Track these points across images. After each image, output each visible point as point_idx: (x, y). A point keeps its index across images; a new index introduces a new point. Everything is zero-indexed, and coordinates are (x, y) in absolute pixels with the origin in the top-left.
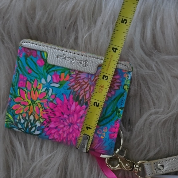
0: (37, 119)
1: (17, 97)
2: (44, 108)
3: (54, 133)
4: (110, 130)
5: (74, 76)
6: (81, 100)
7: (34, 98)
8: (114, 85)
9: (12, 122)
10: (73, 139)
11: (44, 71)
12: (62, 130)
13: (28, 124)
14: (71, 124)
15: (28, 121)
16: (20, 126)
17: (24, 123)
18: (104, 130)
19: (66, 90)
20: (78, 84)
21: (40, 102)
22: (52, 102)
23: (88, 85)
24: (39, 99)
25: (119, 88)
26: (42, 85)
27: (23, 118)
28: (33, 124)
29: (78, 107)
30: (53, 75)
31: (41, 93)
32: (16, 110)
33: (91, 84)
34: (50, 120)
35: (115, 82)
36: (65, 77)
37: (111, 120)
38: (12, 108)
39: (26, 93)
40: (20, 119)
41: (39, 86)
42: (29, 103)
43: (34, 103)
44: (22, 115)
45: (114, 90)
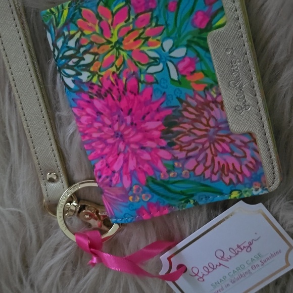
0: (92, 69)
1: (109, 7)
2: (119, 74)
3: (88, 115)
4: (150, 204)
5: (209, 98)
6: (172, 132)
7: (125, 43)
8: (230, 174)
9: (58, 24)
10: (99, 152)
11: (188, 34)
12: (100, 125)
13: (74, 58)
14: (121, 136)
15: (78, 55)
16: (60, 43)
17: (70, 49)
18: (144, 195)
19: (174, 97)
20: (197, 111)
21: (126, 58)
22: (139, 81)
23: (206, 130)
24: (130, 53)
25: (229, 184)
26: (159, 46)
27: (78, 40)
28: (80, 66)
29: (157, 133)
30: (190, 58)
31: (143, 52)
32: (84, 20)
33: (210, 133)
34: (106, 96)
35: (237, 173)
36: (198, 83)
37: (167, 198)
38: (83, 9)
39: (126, 22)
40: (73, 36)
41: (155, 40)
42: (111, 38)
43: (118, 49)
44: (82, 37)
45: (221, 178)
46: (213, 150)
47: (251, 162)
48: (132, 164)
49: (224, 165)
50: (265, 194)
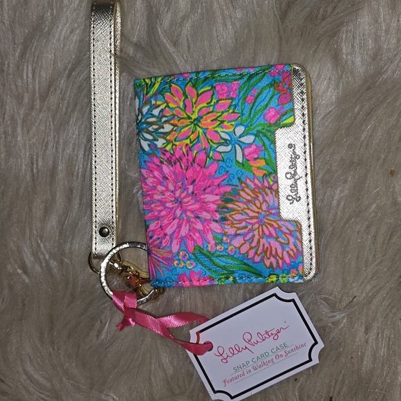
0: (168, 138)
1: (196, 89)
2: (192, 146)
3: (154, 177)
5: (266, 184)
6: (227, 208)
7: (203, 121)
8: (272, 258)
9: (148, 93)
10: (156, 213)
12: (163, 189)
13: (155, 125)
14: (181, 202)
15: (159, 123)
16: (145, 110)
17: (153, 116)
18: (188, 262)
19: (236, 178)
20: (253, 193)
21: (201, 134)
22: (208, 156)
23: (258, 213)
24: (205, 131)
25: (269, 268)
26: (232, 130)
27: (162, 110)
28: (159, 133)
29: (213, 207)
30: (256, 145)
31: (217, 132)
32: (172, 95)
33: (261, 216)
34: (175, 164)
35: (278, 258)
36: (259, 168)
37: (210, 269)
38: (173, 85)
39: (207, 104)
40: (159, 106)
41: (229, 124)
42: (192, 114)
43: (195, 125)
44: (167, 108)
45: (262, 260)
46: (261, 233)
47: (292, 250)
48: (184, 231)
49: (267, 248)
50: (300, 283)
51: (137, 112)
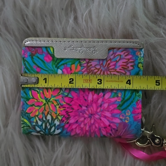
0: (54, 118)
1: (30, 99)
2: (61, 105)
3: (76, 128)
4: (133, 112)
5: (85, 65)
7: (48, 97)
8: (128, 66)
9: (29, 126)
10: (97, 130)
11: (53, 67)
12: (83, 124)
13: (47, 125)
15: (46, 122)
16: (38, 129)
17: (42, 125)
18: (127, 114)
20: (90, 73)
21: (54, 99)
22: (67, 96)
23: (101, 71)
24: (53, 96)
25: (134, 67)
27: (39, 120)
28: (51, 123)
29: (95, 96)
30: (63, 69)
32: (31, 113)
33: (103, 69)
34: (69, 115)
35: (128, 62)
36: (76, 68)
37: (132, 102)
38: (26, 112)
39: (38, 93)
40: (37, 121)
42: (43, 103)
43: (49, 101)
44: (39, 117)
45: (129, 71)
46: (112, 70)
47: (124, 53)
48: (108, 114)
49: (122, 67)
50: (144, 50)
51: (39, 134)
